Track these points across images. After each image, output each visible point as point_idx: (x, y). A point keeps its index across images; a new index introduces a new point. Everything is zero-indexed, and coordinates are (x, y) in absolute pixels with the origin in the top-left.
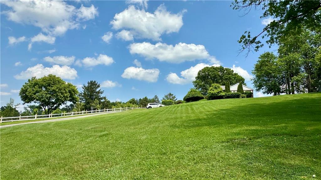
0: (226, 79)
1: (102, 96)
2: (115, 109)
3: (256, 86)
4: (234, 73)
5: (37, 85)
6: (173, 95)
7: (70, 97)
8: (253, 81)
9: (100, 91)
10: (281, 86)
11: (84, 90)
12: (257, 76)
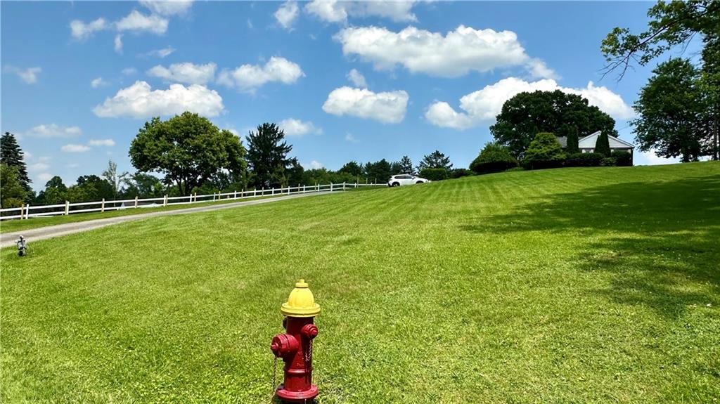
0: (571, 120)
1: (288, 156)
2: (319, 186)
3: (641, 138)
4: (589, 105)
5: (164, 136)
6: (443, 155)
7: (229, 159)
8: (635, 127)
9: (283, 145)
10: (702, 140)
11: (250, 144)
12: (645, 114)
